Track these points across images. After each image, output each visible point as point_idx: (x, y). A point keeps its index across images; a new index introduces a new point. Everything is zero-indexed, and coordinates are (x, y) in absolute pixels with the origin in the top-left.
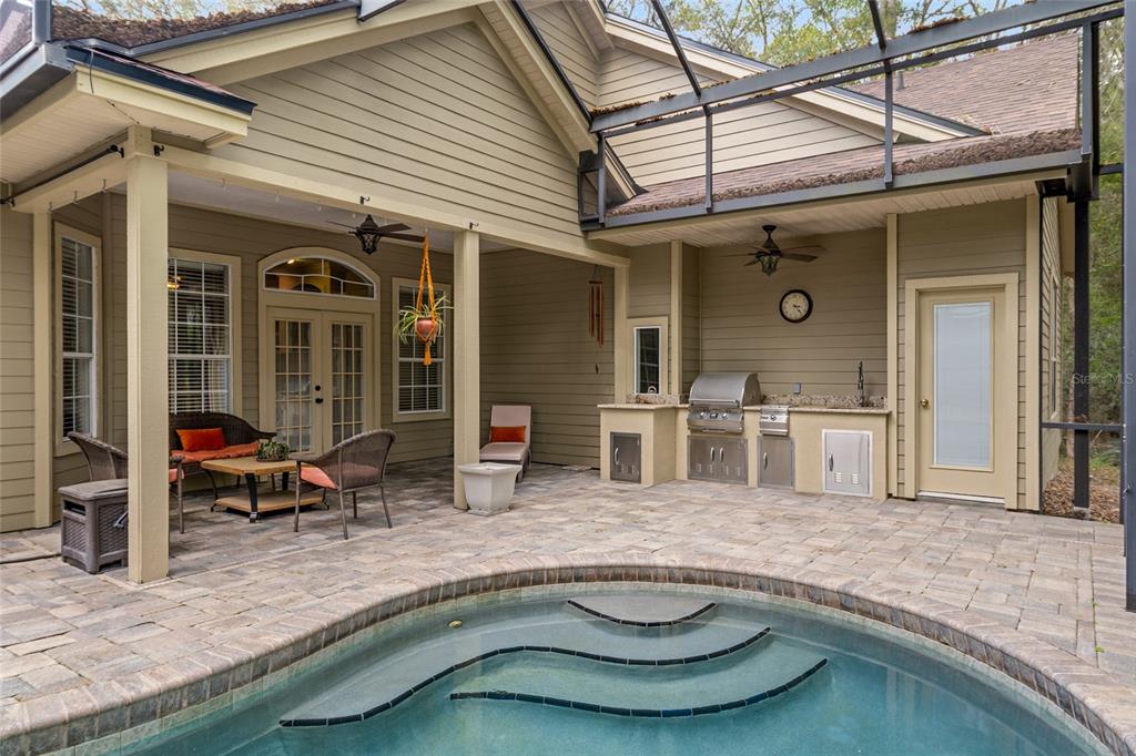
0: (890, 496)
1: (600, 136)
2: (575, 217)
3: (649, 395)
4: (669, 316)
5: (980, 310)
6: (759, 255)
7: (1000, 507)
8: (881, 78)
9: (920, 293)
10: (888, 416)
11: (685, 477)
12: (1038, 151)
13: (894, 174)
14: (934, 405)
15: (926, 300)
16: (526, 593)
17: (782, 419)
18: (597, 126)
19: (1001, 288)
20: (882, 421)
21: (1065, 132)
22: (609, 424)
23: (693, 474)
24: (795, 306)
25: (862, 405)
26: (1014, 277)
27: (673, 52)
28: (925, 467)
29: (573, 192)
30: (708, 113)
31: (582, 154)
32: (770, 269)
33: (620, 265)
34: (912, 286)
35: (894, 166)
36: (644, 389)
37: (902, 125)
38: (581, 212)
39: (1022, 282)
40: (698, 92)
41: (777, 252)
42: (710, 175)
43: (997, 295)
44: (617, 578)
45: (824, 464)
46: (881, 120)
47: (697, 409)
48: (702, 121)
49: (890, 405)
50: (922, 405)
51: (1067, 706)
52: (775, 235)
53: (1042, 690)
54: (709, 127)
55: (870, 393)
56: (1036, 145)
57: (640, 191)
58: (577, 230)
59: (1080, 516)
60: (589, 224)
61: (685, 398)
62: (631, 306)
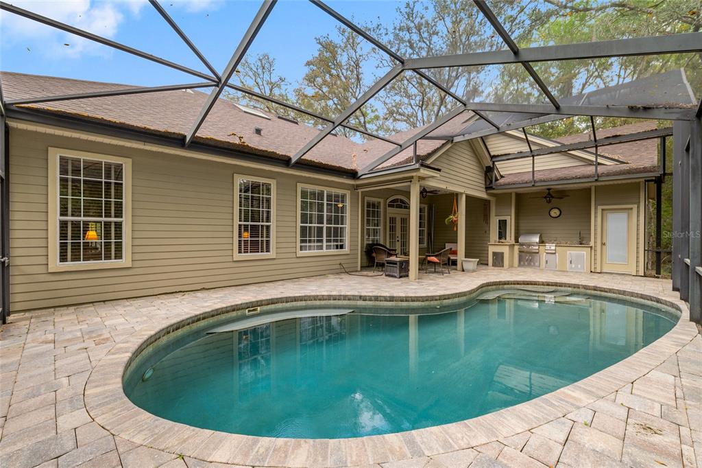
0: (591, 272)
1: (494, 162)
2: (484, 186)
3: (502, 240)
4: (511, 216)
5: (624, 215)
6: (545, 197)
7: (630, 275)
8: (595, 148)
9: (603, 210)
10: (591, 247)
11: (516, 266)
12: (645, 172)
13: (598, 177)
14: (607, 244)
15: (605, 212)
16: (505, 286)
17: (553, 248)
18: (494, 160)
19: (631, 209)
20: (590, 249)
21: (654, 167)
22: (491, 250)
23: (520, 265)
24: (555, 213)
25: (581, 244)
26: (636, 206)
27: (524, 137)
28: (604, 262)
29: (483, 179)
30: (533, 156)
31: (487, 167)
32: (549, 202)
33: (493, 200)
34: (600, 208)
35: (598, 175)
36: (500, 238)
37: (600, 160)
38: (485, 185)
39: (638, 207)
40: (531, 151)
41: (552, 197)
42: (533, 171)
43: (630, 211)
44: (528, 284)
45: (568, 262)
46: (594, 159)
47: (522, 245)
48: (532, 158)
49: (592, 244)
50: (603, 244)
51: (658, 302)
52: (551, 191)
53: (652, 300)
54: (533, 160)
55: (583, 240)
56: (645, 170)
57: (502, 177)
58: (484, 190)
59: (658, 278)
60: (487, 188)
61: (517, 241)
62: (496, 212)
